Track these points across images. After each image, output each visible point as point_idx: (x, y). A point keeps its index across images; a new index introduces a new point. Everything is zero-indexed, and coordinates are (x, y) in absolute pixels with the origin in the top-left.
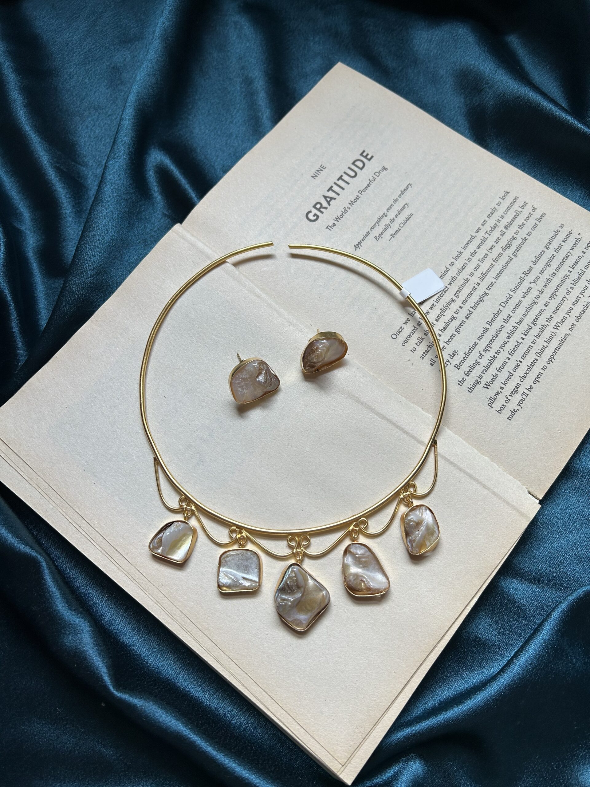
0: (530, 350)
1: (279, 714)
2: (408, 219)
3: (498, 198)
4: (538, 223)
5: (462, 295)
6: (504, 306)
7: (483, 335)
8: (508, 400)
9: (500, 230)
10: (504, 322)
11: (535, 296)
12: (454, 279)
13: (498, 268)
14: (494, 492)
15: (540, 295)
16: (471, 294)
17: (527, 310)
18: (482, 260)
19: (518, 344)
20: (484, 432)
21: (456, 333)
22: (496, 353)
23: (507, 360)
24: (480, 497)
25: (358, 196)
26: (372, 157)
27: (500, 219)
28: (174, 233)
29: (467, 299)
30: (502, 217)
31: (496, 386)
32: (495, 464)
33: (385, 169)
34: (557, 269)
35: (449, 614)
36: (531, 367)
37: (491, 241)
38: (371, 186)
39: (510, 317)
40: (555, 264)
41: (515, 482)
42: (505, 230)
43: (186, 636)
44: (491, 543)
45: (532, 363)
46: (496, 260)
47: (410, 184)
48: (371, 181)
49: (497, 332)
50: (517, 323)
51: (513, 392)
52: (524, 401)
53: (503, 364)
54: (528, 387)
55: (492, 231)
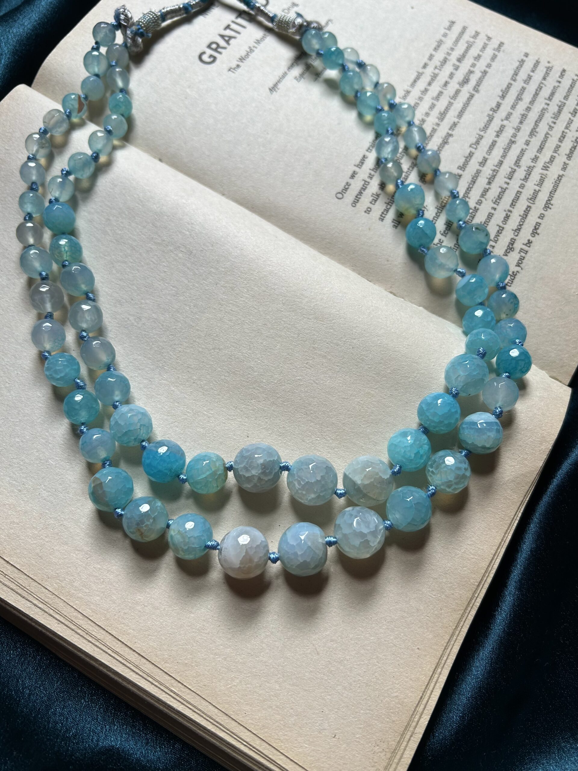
0: (519, 197)
3: (442, 28)
4: (496, 53)
6: (475, 148)
9: (451, 64)
10: (480, 165)
11: (511, 134)
13: (458, 105)
15: (517, 133)
17: (504, 151)
18: (437, 98)
19: (503, 191)
22: (477, 203)
23: (493, 211)
25: (265, 35)
27: (450, 52)
30: (452, 49)
34: (532, 102)
36: (524, 217)
37: (444, 76)
39: (485, 160)
40: (527, 97)
42: (458, 63)
45: (525, 211)
46: (453, 98)
49: (473, 178)
50: (496, 166)
51: (507, 250)
52: (523, 259)
53: (488, 217)
54: (526, 242)
55: (442, 65)
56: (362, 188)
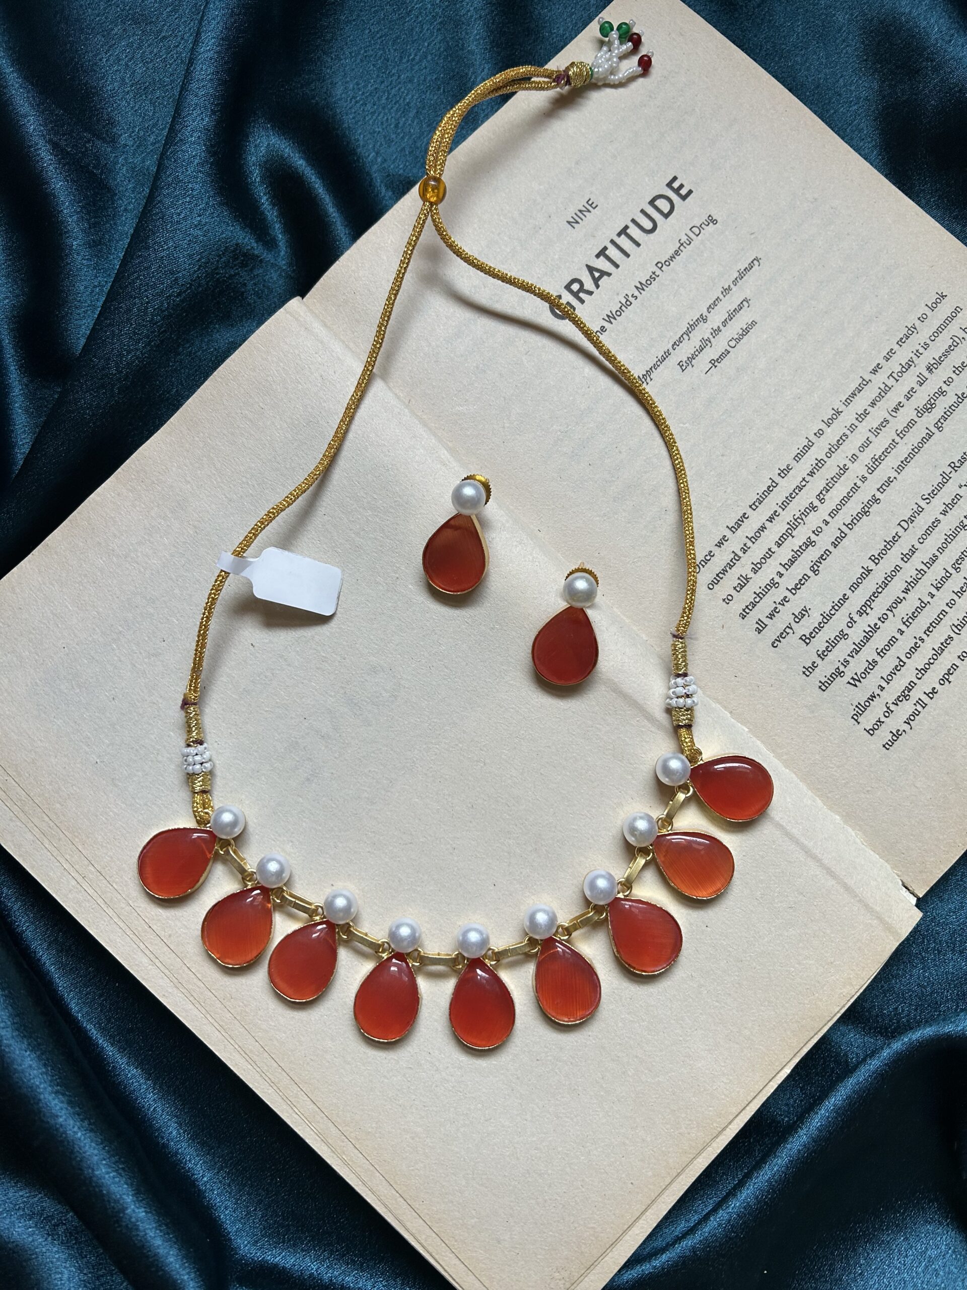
0: (941, 619)
1: (424, 1237)
2: (746, 331)
3: (923, 305)
5: (831, 498)
6: (906, 526)
7: (860, 581)
8: (889, 712)
9: (918, 374)
10: (902, 559)
11: (965, 514)
12: (820, 465)
13: (903, 450)
14: (845, 883)
16: (848, 497)
17: (946, 540)
18: (877, 431)
19: (923, 605)
20: (838, 767)
21: (810, 574)
22: (879, 619)
23: (898, 636)
24: (820, 890)
25: (654, 273)
26: (690, 192)
27: (921, 350)
28: (288, 316)
29: (839, 507)
30: (926, 346)
31: (871, 683)
32: (850, 830)
33: (712, 220)
35: (738, 1092)
36: (938, 652)
37: (896, 395)
38: (682, 254)
39: (913, 550)
41: (881, 866)
42: (926, 374)
43: (270, 1092)
44: (829, 974)
45: (942, 644)
46: (901, 434)
47: (756, 259)
48: (682, 244)
49: (886, 578)
50: (925, 565)
51: (900, 697)
52: (918, 715)
53: (889, 642)
54: (928, 690)
55: (902, 372)
56: (728, 563)
